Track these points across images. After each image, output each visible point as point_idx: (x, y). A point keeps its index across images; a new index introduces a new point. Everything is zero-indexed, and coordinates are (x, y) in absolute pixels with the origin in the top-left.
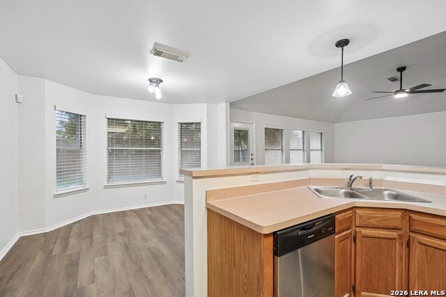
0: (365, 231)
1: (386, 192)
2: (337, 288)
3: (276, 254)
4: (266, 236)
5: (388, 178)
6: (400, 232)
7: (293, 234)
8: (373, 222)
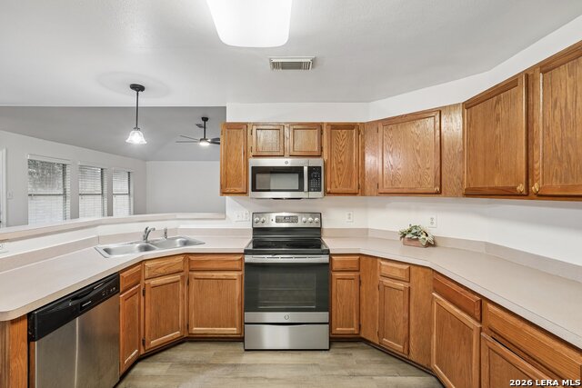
0: (153, 282)
1: (178, 240)
2: (124, 349)
3: (31, 339)
5: (182, 227)
6: (182, 274)
7: (60, 307)
8: (161, 271)
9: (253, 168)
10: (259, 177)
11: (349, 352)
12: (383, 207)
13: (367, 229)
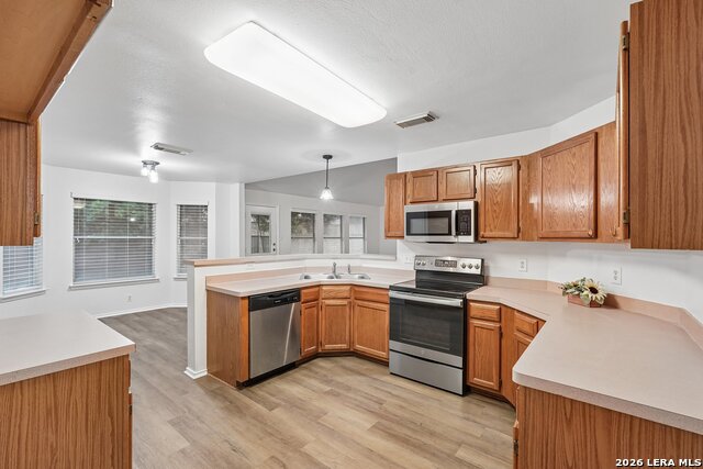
0: (328, 302)
4: (243, 298)
5: (365, 265)
6: (349, 300)
8: (332, 294)
9: (408, 214)
10: (414, 221)
11: (483, 404)
12: (562, 255)
13: (546, 282)
